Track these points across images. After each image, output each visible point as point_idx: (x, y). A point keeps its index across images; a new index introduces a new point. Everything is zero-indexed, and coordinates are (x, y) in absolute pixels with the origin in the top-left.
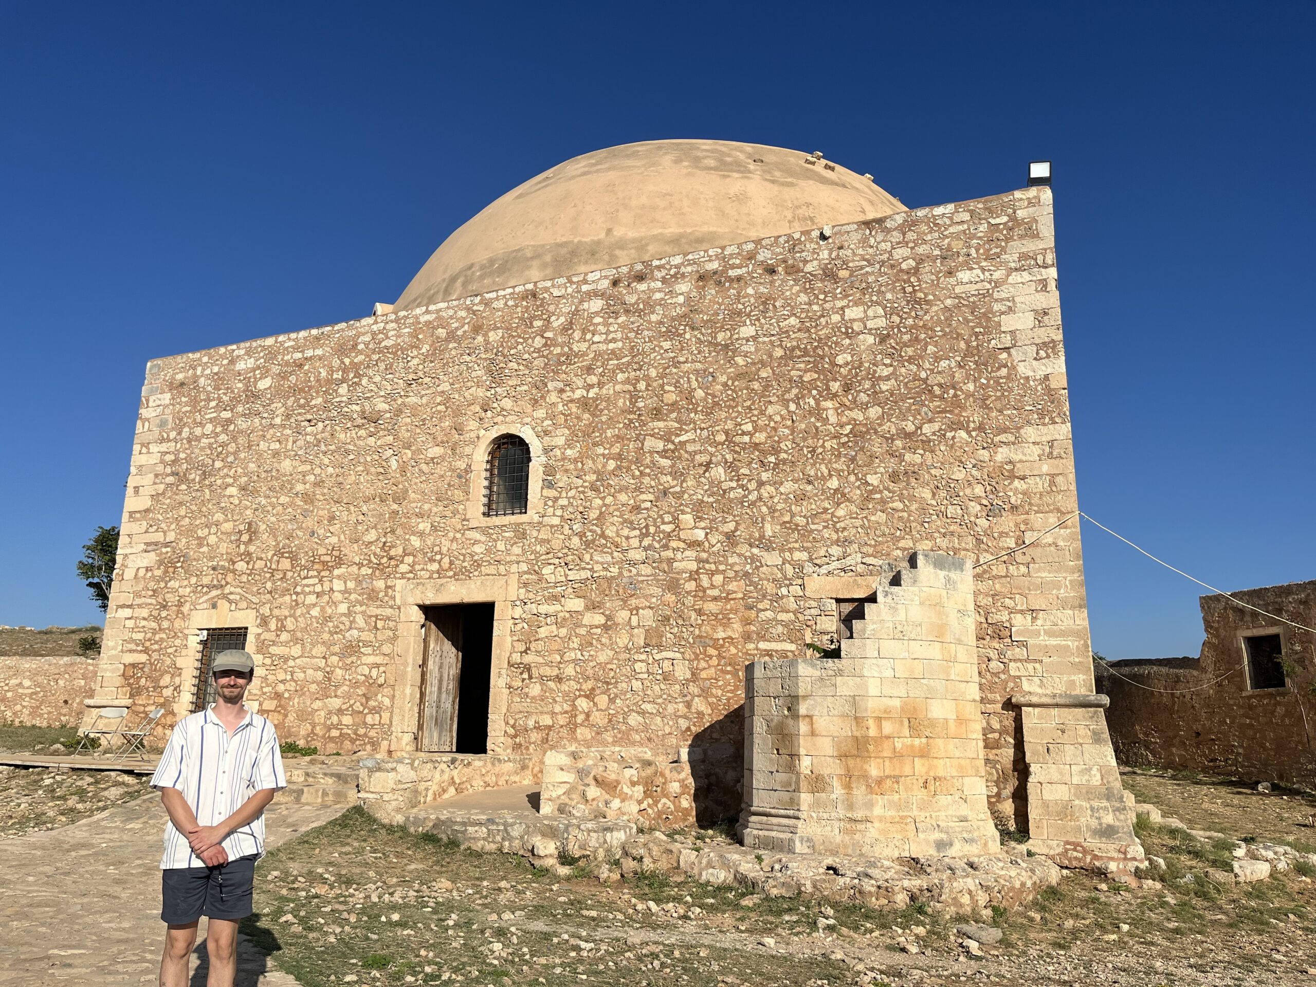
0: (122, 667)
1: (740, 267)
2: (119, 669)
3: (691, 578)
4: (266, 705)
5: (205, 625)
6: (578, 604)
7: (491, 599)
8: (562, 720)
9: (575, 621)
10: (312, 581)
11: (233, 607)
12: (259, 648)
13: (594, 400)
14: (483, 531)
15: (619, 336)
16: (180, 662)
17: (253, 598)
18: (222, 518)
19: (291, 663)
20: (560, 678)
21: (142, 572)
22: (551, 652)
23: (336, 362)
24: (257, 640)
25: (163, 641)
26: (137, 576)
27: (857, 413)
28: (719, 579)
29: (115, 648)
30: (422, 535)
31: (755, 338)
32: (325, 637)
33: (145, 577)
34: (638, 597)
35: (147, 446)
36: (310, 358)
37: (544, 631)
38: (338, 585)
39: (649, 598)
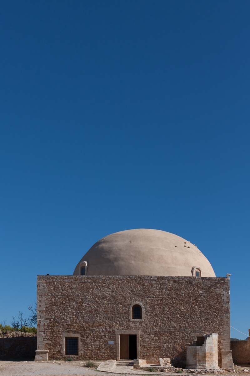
0: (44, 344)
1: (181, 280)
2: (43, 344)
3: (174, 332)
4: (86, 352)
5: (67, 336)
6: (153, 336)
7: (136, 334)
8: (151, 354)
9: (153, 339)
10: (94, 329)
11: (74, 333)
12: (82, 341)
13: (154, 300)
14: (133, 322)
15: (159, 289)
16: (61, 343)
17: (79, 331)
18: (67, 314)
19: (91, 344)
20: (150, 348)
21: (46, 324)
22: (148, 343)
23: (94, 284)
24: (81, 339)
25: (55, 339)
26: (44, 325)
27: (201, 309)
28: (178, 333)
29: (41, 340)
30: (119, 321)
31: (184, 294)
32: (99, 339)
33: (47, 325)
34: (164, 335)
35: (41, 296)
36: (87, 282)
37: (147, 340)
38: (101, 330)
39: (166, 335)
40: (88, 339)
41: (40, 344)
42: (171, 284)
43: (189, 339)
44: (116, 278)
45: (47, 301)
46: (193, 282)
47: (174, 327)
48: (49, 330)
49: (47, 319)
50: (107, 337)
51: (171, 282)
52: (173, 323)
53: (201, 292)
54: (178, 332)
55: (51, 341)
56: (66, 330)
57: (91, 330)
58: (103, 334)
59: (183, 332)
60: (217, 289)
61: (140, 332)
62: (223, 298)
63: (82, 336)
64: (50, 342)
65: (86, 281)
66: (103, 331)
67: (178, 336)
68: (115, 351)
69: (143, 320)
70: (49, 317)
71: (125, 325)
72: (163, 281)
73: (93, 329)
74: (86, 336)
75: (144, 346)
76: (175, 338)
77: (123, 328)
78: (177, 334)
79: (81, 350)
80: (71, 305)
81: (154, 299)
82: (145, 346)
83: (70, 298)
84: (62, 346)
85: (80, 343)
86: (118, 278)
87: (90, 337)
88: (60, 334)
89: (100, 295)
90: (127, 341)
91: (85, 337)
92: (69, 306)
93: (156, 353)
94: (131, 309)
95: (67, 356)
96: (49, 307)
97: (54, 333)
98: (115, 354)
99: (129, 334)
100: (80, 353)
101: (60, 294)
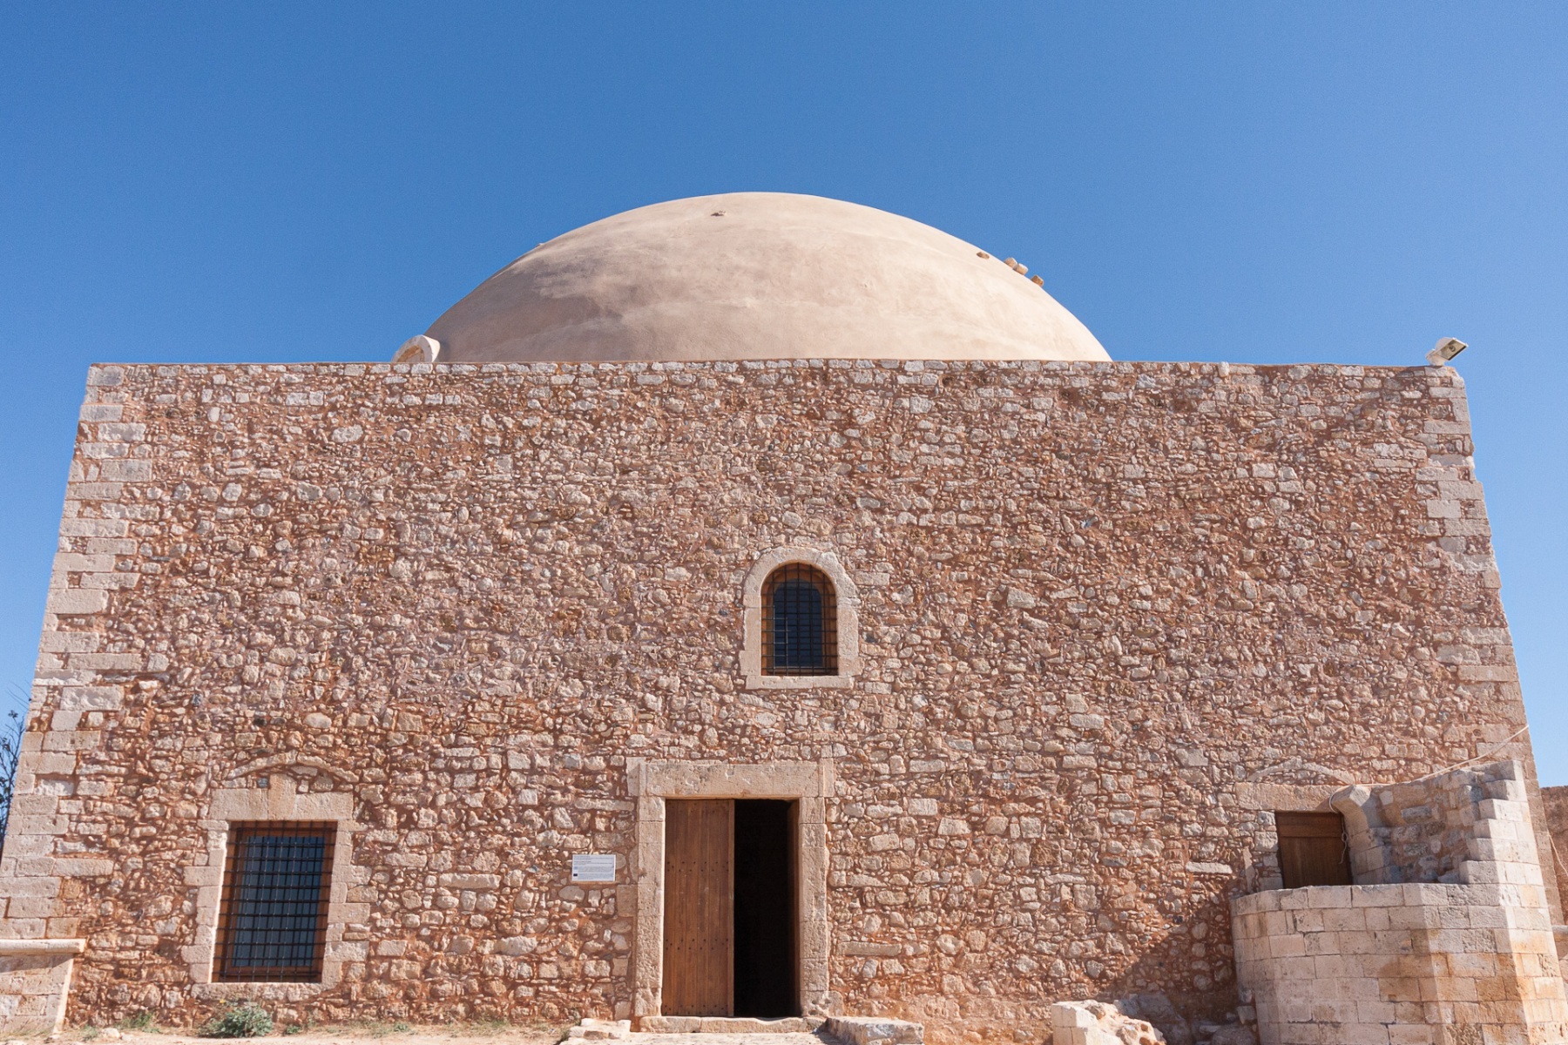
0: (56, 881)
1: (1117, 391)
2: (48, 886)
3: (1090, 779)
4: (386, 948)
5: (245, 814)
6: (928, 807)
7: (793, 794)
8: (919, 965)
9: (926, 830)
10: (467, 752)
11: (304, 788)
12: (365, 856)
13: (929, 530)
14: (769, 695)
15: (958, 450)
16: (193, 876)
17: (349, 775)
18: (270, 639)
19: (431, 880)
20: (910, 907)
21: (96, 719)
22: (893, 871)
23: (488, 420)
24: (356, 842)
25: (151, 839)
26: (83, 725)
27: (1277, 589)
28: (1128, 781)
29: (38, 848)
30: (666, 693)
31: (1145, 481)
32: (497, 840)
33: (102, 728)
34: (1017, 800)
35: (97, 505)
36: (437, 408)
37: (880, 841)
38: (517, 761)
39: (1032, 801)
40: (415, 838)
41: (17, 888)
42: (1041, 417)
43: (1215, 831)
44: (649, 379)
45: (129, 547)
46: (1198, 401)
47: (1093, 734)
48: (115, 770)
49: (109, 675)
50: (562, 816)
51: (1043, 401)
52: (1078, 700)
53: (1264, 469)
54: (1126, 771)
55: (114, 854)
56: (246, 762)
57: (440, 763)
58: (529, 797)
59: (1164, 776)
60: (1382, 448)
61: (830, 781)
62: (1435, 508)
63: (371, 814)
64: (108, 866)
65: (434, 399)
66: (533, 770)
67: (1127, 806)
68: (621, 944)
69: (845, 678)
70: (133, 661)
71: (708, 718)
72: (987, 392)
73: (456, 752)
74: (401, 809)
75: (860, 892)
76: (1104, 823)
77: (692, 741)
78: (1121, 789)
79: (349, 935)
80: (310, 574)
81: (923, 522)
82: (869, 898)
83: (303, 517)
84: (194, 899)
85: (346, 874)
86: (662, 379)
87: (426, 818)
88: (197, 799)
89: (528, 493)
90: (720, 850)
91: (392, 819)
92: (289, 580)
93: (959, 955)
94: (754, 601)
95: (225, 986)
96: (141, 584)
97: (150, 792)
98: (621, 965)
99: (737, 793)
100: (340, 956)
101: (236, 491)
